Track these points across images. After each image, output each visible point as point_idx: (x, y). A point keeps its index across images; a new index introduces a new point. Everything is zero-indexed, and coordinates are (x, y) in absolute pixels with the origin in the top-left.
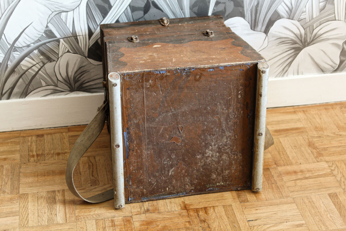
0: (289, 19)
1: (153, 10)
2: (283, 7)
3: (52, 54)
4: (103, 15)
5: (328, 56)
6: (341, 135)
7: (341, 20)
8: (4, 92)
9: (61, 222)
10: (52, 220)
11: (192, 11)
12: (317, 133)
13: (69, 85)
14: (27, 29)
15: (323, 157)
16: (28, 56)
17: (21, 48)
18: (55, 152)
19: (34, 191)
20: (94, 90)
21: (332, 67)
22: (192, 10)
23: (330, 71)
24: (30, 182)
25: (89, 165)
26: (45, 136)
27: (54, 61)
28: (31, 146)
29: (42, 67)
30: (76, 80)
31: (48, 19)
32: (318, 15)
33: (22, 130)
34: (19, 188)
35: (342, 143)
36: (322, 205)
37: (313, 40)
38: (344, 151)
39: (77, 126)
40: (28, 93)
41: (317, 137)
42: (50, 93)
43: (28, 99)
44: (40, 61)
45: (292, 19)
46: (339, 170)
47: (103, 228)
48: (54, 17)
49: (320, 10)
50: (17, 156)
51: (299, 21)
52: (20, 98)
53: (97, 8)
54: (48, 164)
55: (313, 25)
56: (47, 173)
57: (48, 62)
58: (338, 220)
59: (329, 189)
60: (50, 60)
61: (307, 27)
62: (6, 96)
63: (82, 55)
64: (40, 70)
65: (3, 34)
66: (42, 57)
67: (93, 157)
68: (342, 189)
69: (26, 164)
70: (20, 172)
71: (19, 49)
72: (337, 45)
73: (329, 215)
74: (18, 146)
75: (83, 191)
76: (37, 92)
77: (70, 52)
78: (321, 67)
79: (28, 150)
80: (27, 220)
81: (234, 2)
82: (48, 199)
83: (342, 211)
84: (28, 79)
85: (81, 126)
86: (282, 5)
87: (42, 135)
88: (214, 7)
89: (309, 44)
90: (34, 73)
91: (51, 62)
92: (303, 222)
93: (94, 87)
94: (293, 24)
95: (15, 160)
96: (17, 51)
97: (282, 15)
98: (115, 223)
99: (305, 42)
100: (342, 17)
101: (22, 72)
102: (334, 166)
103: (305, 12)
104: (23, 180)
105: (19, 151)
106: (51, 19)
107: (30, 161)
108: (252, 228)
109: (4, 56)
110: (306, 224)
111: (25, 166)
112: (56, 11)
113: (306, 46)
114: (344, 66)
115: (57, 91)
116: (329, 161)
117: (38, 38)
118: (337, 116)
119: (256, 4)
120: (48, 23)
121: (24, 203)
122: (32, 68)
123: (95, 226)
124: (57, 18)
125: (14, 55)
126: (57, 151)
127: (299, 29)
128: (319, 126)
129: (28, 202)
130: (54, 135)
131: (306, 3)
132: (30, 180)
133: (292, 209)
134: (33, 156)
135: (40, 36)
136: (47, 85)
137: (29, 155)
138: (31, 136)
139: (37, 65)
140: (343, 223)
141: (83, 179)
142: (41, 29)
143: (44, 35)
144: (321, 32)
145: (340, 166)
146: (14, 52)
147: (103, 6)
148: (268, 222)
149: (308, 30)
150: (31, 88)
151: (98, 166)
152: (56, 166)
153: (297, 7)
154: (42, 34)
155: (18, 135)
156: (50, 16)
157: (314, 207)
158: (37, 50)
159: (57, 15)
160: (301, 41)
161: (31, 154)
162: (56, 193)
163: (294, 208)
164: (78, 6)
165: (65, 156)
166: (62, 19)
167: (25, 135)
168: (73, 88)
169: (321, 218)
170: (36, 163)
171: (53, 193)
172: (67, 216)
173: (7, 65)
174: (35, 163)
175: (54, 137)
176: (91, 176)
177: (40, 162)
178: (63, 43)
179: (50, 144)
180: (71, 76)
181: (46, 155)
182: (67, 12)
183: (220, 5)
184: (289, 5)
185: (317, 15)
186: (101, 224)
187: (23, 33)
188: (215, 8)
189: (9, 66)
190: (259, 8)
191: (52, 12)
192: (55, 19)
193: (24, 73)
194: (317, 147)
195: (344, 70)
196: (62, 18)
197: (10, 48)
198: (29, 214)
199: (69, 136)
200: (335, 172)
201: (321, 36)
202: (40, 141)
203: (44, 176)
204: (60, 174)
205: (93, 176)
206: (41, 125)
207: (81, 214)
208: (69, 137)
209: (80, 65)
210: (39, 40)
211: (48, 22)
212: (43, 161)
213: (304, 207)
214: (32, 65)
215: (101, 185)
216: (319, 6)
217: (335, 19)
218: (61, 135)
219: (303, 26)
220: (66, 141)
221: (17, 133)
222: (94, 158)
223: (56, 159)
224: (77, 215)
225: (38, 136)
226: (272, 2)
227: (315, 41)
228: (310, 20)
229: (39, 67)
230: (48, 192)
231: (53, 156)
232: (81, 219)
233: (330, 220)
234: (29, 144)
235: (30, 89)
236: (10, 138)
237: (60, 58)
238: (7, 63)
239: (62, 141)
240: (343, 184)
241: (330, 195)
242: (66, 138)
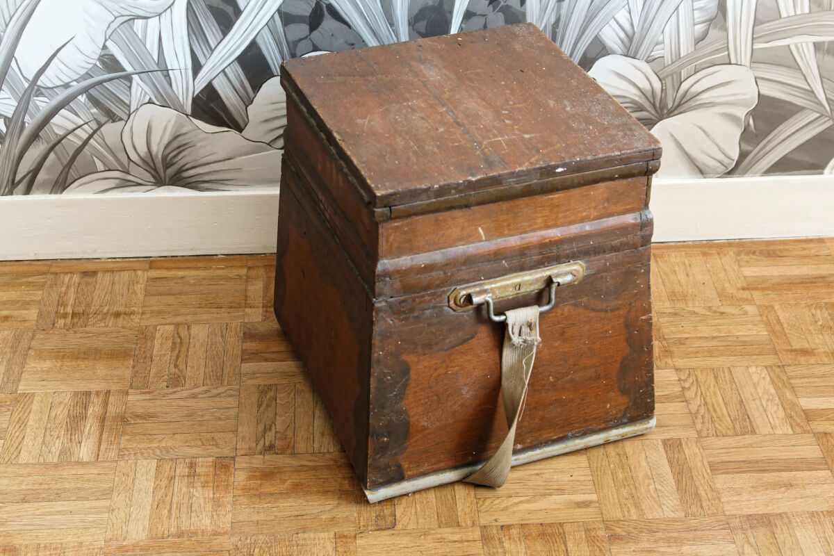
0: (627, 56)
1: (328, 23)
2: (614, 30)
3: (115, 105)
4: (222, 28)
5: (713, 141)
6: (722, 313)
7: (743, 64)
8: (18, 178)
9: (86, 459)
10: (69, 453)
11: (414, 30)
12: (673, 306)
13: (153, 172)
14: (62, 50)
15: (672, 357)
16: (66, 107)
17: (52, 88)
18: (111, 311)
19: (48, 389)
20: (206, 185)
21: (722, 164)
22: (413, 26)
23: (717, 174)
24: (44, 369)
25: (173, 343)
26: (100, 275)
27: (121, 119)
28: (66, 293)
29: (95, 132)
30: (167, 164)
31: (106, 32)
32: (692, 52)
33: (57, 259)
34: (19, 380)
35: (720, 331)
36: (644, 463)
37: (679, 105)
38: (720, 348)
39: (170, 258)
40: (67, 184)
41: (670, 313)
42: (113, 186)
43: (68, 196)
44: (91, 118)
45: (634, 58)
46: (699, 391)
47: (170, 479)
48: (118, 27)
49: (695, 40)
50: (32, 314)
51: (648, 62)
52: (51, 193)
53: (209, 14)
54: (91, 335)
55: (680, 73)
56: (84, 353)
57: (108, 121)
58: (670, 500)
59: (667, 430)
60: (112, 117)
61: (667, 76)
62: (22, 186)
63: (180, 110)
64: (91, 136)
65: (14, 59)
66: (94, 110)
67: (186, 327)
68: (695, 432)
69: (45, 332)
70: (29, 348)
71: (47, 90)
72: (733, 118)
73: (652, 487)
74: (40, 292)
75: (148, 397)
76: (85, 183)
77: (154, 104)
78: (697, 163)
79: (58, 301)
80: (19, 449)
81: (504, 13)
82: (72, 408)
83: (684, 479)
84: (68, 154)
85: (178, 258)
86: (611, 26)
87: (95, 273)
88: (462, 23)
89: (671, 113)
90: (80, 143)
91: (114, 121)
92: (594, 497)
93: (206, 178)
94: (635, 67)
95: (25, 321)
96: (41, 94)
97: (610, 48)
98: (197, 470)
99: (662, 108)
100: (746, 58)
101: (54, 140)
102: (691, 380)
103: (663, 43)
104: (33, 364)
105: (39, 302)
106: (112, 33)
107: (56, 325)
108: (480, 502)
109: (16, 104)
110: (598, 502)
111: (42, 336)
112: (123, 16)
113: (665, 116)
114: (748, 165)
115: (129, 184)
116: (682, 367)
117: (86, 71)
118: (725, 270)
119: (553, 20)
120: (106, 40)
121: (21, 415)
122: (76, 132)
123: (153, 471)
124: (126, 31)
125: (38, 103)
126: (116, 309)
127: (648, 79)
128: (681, 290)
129: (29, 413)
130: (117, 274)
131: (663, 25)
132: (47, 364)
133: (576, 466)
134: (65, 316)
135: (90, 66)
136: (107, 169)
137: (57, 313)
138: (71, 272)
139: (86, 126)
140: (678, 506)
141: (153, 371)
142: (94, 52)
143: (98, 64)
144: (698, 88)
145: (703, 381)
146: (37, 96)
147: (222, 10)
148: (518, 491)
149: (669, 81)
150: (75, 173)
151: (191, 346)
152: (107, 339)
153: (645, 32)
154: (93, 62)
155: (44, 269)
156: (109, 25)
157: (626, 466)
158: (85, 96)
159: (125, 24)
160: (654, 105)
161: (62, 311)
162: (92, 396)
163: (583, 465)
164: (170, 7)
165: (130, 321)
166: (135, 33)
167: (58, 270)
168: (161, 178)
169: (634, 491)
170: (68, 330)
171: (84, 397)
172: (102, 446)
173: (23, 123)
174: (65, 331)
175: (117, 279)
176: (172, 366)
177: (75, 329)
178: (138, 84)
179: (104, 293)
180: (157, 152)
181: (91, 316)
182: (147, 18)
183: (474, 19)
184: (627, 27)
185: (690, 52)
186: (168, 470)
187: (55, 60)
188: (463, 25)
189: (27, 125)
190: (560, 31)
191: (116, 18)
192: (120, 31)
193: (59, 142)
194: (664, 336)
195: (748, 173)
196: (135, 29)
197: (29, 87)
198: (26, 437)
199: (148, 278)
200: (689, 394)
201: (698, 97)
202: (86, 286)
203: (77, 359)
204: (109, 357)
205: (176, 366)
206: (95, 251)
207: (130, 445)
208: (147, 281)
209: (176, 131)
210: (88, 75)
211: (107, 37)
212: (81, 327)
213: (603, 464)
214: (74, 126)
215: (187, 386)
216: (693, 30)
217: (728, 62)
218: (133, 274)
219: (659, 74)
220: (139, 288)
221: (45, 265)
222: (188, 329)
223: (110, 325)
224: (122, 446)
225: (85, 274)
226: (589, 20)
227: (686, 106)
228: (674, 60)
229: (91, 131)
230: (76, 393)
231: (105, 319)
232: (129, 454)
233: (652, 497)
234: (63, 289)
235: (72, 175)
236: (26, 274)
237: (133, 114)
238: (24, 118)
239: (131, 287)
240: (699, 420)
241: (665, 442)
242: (141, 280)
